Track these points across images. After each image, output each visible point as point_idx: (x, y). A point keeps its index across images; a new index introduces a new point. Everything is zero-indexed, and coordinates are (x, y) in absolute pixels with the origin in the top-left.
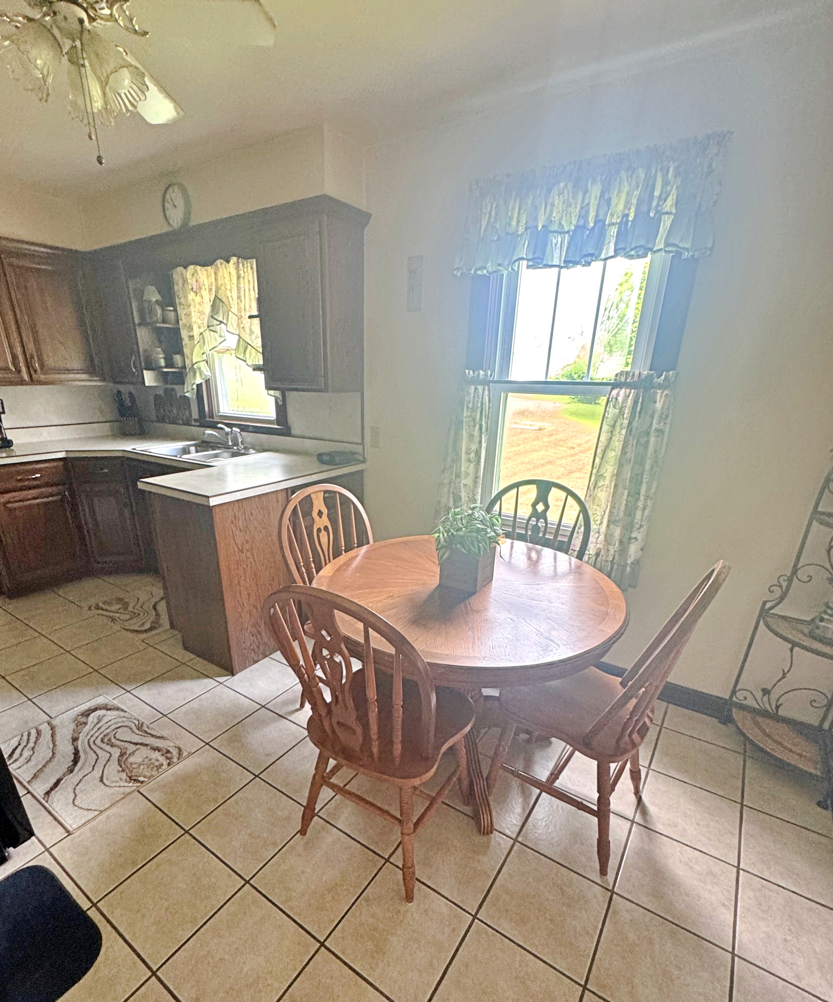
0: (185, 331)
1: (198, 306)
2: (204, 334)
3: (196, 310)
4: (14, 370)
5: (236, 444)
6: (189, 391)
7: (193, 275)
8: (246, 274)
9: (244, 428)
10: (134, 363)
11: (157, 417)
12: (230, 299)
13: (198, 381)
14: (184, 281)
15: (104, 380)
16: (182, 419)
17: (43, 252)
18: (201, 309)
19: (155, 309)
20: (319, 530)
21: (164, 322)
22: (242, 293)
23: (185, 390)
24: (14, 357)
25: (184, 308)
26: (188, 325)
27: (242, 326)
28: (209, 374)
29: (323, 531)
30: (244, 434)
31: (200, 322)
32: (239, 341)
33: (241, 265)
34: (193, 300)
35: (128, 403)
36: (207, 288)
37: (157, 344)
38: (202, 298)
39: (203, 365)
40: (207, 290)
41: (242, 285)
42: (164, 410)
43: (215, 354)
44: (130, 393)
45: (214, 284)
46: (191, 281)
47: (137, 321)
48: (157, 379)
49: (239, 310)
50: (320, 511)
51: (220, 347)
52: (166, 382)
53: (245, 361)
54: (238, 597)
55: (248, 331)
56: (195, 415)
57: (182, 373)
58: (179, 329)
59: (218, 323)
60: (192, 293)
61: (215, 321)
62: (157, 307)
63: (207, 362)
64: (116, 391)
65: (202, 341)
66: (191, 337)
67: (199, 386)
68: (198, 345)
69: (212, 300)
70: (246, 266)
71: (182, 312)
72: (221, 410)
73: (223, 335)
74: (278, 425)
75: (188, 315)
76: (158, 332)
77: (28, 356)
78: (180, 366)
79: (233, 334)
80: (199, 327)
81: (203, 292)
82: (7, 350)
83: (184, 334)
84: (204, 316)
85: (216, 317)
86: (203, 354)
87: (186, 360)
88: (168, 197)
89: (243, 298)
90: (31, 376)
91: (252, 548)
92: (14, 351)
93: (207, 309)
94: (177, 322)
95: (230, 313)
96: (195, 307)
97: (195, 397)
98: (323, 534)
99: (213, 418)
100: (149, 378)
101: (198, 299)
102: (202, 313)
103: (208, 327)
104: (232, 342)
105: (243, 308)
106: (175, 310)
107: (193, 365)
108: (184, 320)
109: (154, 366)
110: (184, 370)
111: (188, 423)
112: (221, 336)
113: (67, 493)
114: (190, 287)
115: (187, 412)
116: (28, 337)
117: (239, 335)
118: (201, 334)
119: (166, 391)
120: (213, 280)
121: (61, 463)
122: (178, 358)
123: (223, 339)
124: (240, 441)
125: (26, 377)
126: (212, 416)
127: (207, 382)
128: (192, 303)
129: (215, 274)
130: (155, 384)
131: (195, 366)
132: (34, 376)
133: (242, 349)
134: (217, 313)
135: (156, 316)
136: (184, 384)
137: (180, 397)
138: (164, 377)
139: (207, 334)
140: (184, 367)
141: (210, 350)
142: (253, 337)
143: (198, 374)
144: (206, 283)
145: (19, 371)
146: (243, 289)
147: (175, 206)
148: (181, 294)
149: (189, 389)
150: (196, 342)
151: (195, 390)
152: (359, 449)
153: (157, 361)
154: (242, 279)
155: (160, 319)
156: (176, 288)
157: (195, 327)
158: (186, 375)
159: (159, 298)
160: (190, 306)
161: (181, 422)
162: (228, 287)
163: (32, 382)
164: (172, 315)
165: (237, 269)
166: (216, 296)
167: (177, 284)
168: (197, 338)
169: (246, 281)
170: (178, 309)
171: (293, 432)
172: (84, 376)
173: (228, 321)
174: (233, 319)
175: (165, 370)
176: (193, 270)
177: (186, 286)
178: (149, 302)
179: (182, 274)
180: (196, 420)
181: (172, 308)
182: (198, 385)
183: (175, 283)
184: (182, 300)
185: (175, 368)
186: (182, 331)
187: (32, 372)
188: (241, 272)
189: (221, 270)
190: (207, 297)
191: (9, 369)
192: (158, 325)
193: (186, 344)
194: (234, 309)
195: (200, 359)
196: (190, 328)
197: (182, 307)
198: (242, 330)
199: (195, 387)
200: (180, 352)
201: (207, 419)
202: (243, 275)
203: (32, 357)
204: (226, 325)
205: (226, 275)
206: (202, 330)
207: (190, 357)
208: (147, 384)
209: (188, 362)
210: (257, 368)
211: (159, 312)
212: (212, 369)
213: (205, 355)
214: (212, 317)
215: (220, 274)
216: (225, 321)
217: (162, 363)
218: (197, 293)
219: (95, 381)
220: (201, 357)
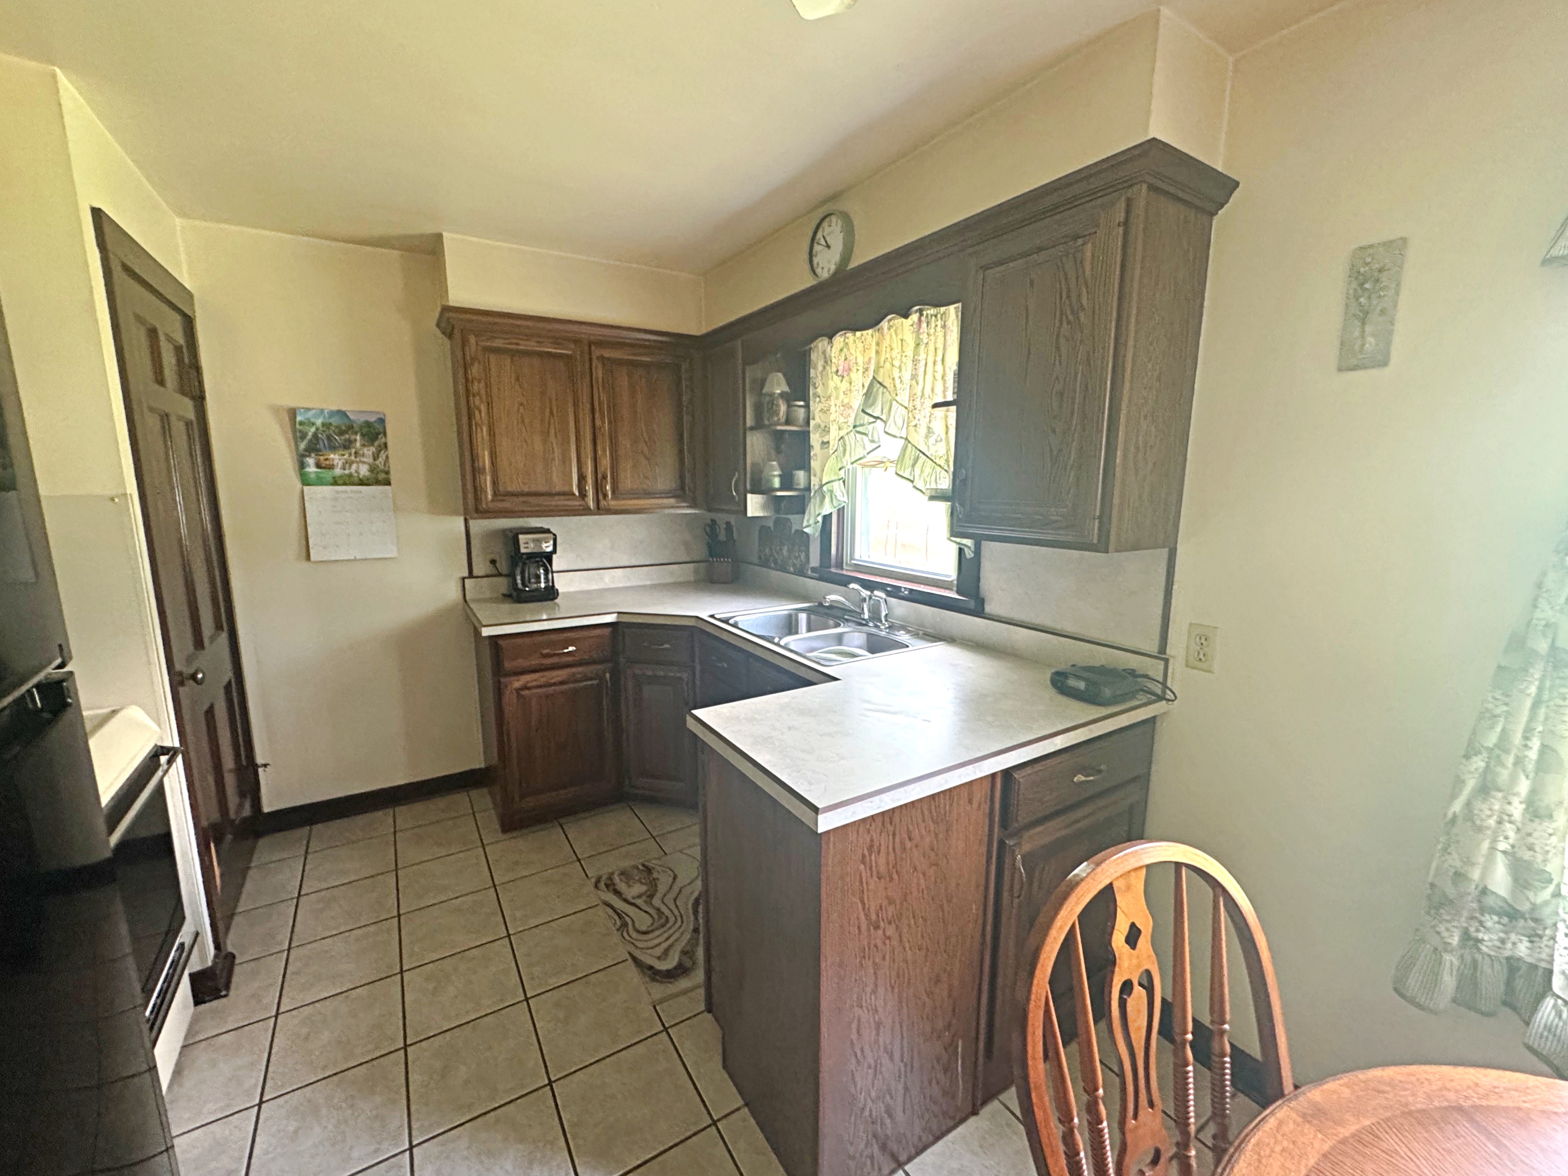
0: (818, 435)
1: (842, 396)
2: (846, 438)
3: (839, 403)
4: (577, 494)
5: (875, 616)
6: (810, 525)
7: (841, 350)
8: (932, 338)
9: (894, 592)
10: (736, 482)
11: (760, 558)
12: (898, 381)
13: (827, 509)
14: (826, 362)
15: (694, 505)
16: (794, 565)
17: (649, 340)
18: (846, 401)
19: (778, 405)
20: (1127, 987)
21: (787, 422)
22: (921, 371)
23: (805, 524)
24: (582, 478)
25: (820, 401)
26: (823, 425)
27: (913, 423)
28: (845, 499)
29: (1137, 989)
30: (893, 601)
31: (842, 420)
32: (904, 449)
33: (924, 325)
34: (836, 388)
35: (722, 537)
36: (861, 369)
37: (773, 453)
38: (851, 383)
39: (837, 487)
40: (860, 372)
41: (922, 356)
42: (771, 549)
43: (859, 468)
44: (728, 524)
45: (873, 361)
46: (837, 360)
47: (749, 422)
48: (764, 507)
49: (912, 397)
50: (1133, 925)
51: (870, 458)
52: (777, 510)
53: (912, 482)
54: (854, 1036)
55: (923, 430)
56: (815, 560)
57: (804, 497)
58: (809, 432)
59: (872, 420)
60: (835, 377)
61: (867, 417)
62: (781, 402)
63: (844, 482)
64: (709, 522)
65: (841, 449)
66: (825, 444)
67: (827, 518)
68: (833, 456)
69: (867, 385)
70: (933, 325)
71: (816, 407)
72: (857, 556)
73: (876, 439)
74: (958, 592)
75: (825, 411)
76: (779, 436)
77: (600, 476)
78: (802, 486)
79: (895, 436)
80: (840, 429)
81: (853, 375)
82: (575, 470)
83: (815, 439)
84: (850, 411)
85: (869, 411)
86: (840, 469)
87: (812, 478)
88: (819, 235)
89: (920, 378)
90: (598, 502)
91: (900, 916)
92: (584, 470)
93: (857, 400)
94: (808, 423)
95: (894, 403)
96: (837, 398)
97: (817, 534)
98: (1138, 997)
99: (842, 569)
100: (755, 505)
101: (844, 385)
102: (847, 406)
103: (855, 427)
104: (891, 448)
105: (919, 394)
106: (807, 406)
107: (821, 486)
108: (818, 420)
109: (764, 488)
110: (806, 493)
111: (801, 573)
112: (873, 441)
113: (608, 675)
114: (834, 369)
115: (803, 556)
116: (604, 450)
117: (906, 439)
118: (842, 438)
119: (777, 522)
120: (873, 355)
121: (608, 631)
122: (800, 475)
123: (876, 445)
124: (883, 614)
125: (591, 504)
126: (840, 565)
127: (841, 511)
128: (834, 394)
129: (878, 344)
130: (761, 514)
131: (825, 488)
132: (603, 503)
133: (908, 462)
134: (873, 404)
135: (778, 415)
136: (803, 513)
137: (797, 531)
138: (776, 503)
139: (851, 439)
140: (808, 489)
141: (852, 463)
142: (932, 440)
143: (827, 500)
144: (860, 361)
145: (583, 495)
146: (923, 363)
147: (828, 247)
148: (818, 382)
149: (811, 522)
150: (831, 452)
151: (820, 524)
152: (1155, 669)
153: (770, 481)
154: (922, 347)
155: (783, 420)
156: (812, 372)
157: (833, 429)
158: (810, 501)
159: (786, 389)
160: (829, 397)
161: (792, 569)
162: (897, 363)
163: (600, 510)
164: (801, 413)
165: (918, 332)
166: (874, 377)
167: (815, 368)
168: (834, 444)
169: (931, 347)
170: (811, 403)
171: (988, 609)
172: (672, 501)
173: (888, 418)
174: (899, 413)
175: (779, 494)
176: (842, 345)
177: (828, 368)
178: (771, 395)
179: (824, 352)
180: (814, 570)
181: (802, 403)
182: (825, 517)
183: (812, 364)
184: (819, 390)
185: (796, 490)
186: (812, 435)
187: (601, 497)
188: (924, 337)
189: (888, 337)
190: (860, 380)
191: (574, 495)
192: (779, 428)
193: (815, 455)
194: (903, 397)
195: (833, 478)
196: (826, 430)
197: (818, 399)
198: (912, 429)
199: (820, 519)
200: (807, 467)
201: (833, 570)
202: (925, 341)
203: (604, 477)
204: (885, 422)
205: (897, 345)
206: (842, 433)
207: (818, 474)
208: (750, 514)
209: (815, 481)
210: (937, 496)
211: (783, 408)
212: (851, 493)
213: (843, 470)
214: (863, 411)
215: (886, 343)
216: (884, 417)
217: (777, 483)
218: (843, 377)
219: (684, 507)
220: (836, 474)
